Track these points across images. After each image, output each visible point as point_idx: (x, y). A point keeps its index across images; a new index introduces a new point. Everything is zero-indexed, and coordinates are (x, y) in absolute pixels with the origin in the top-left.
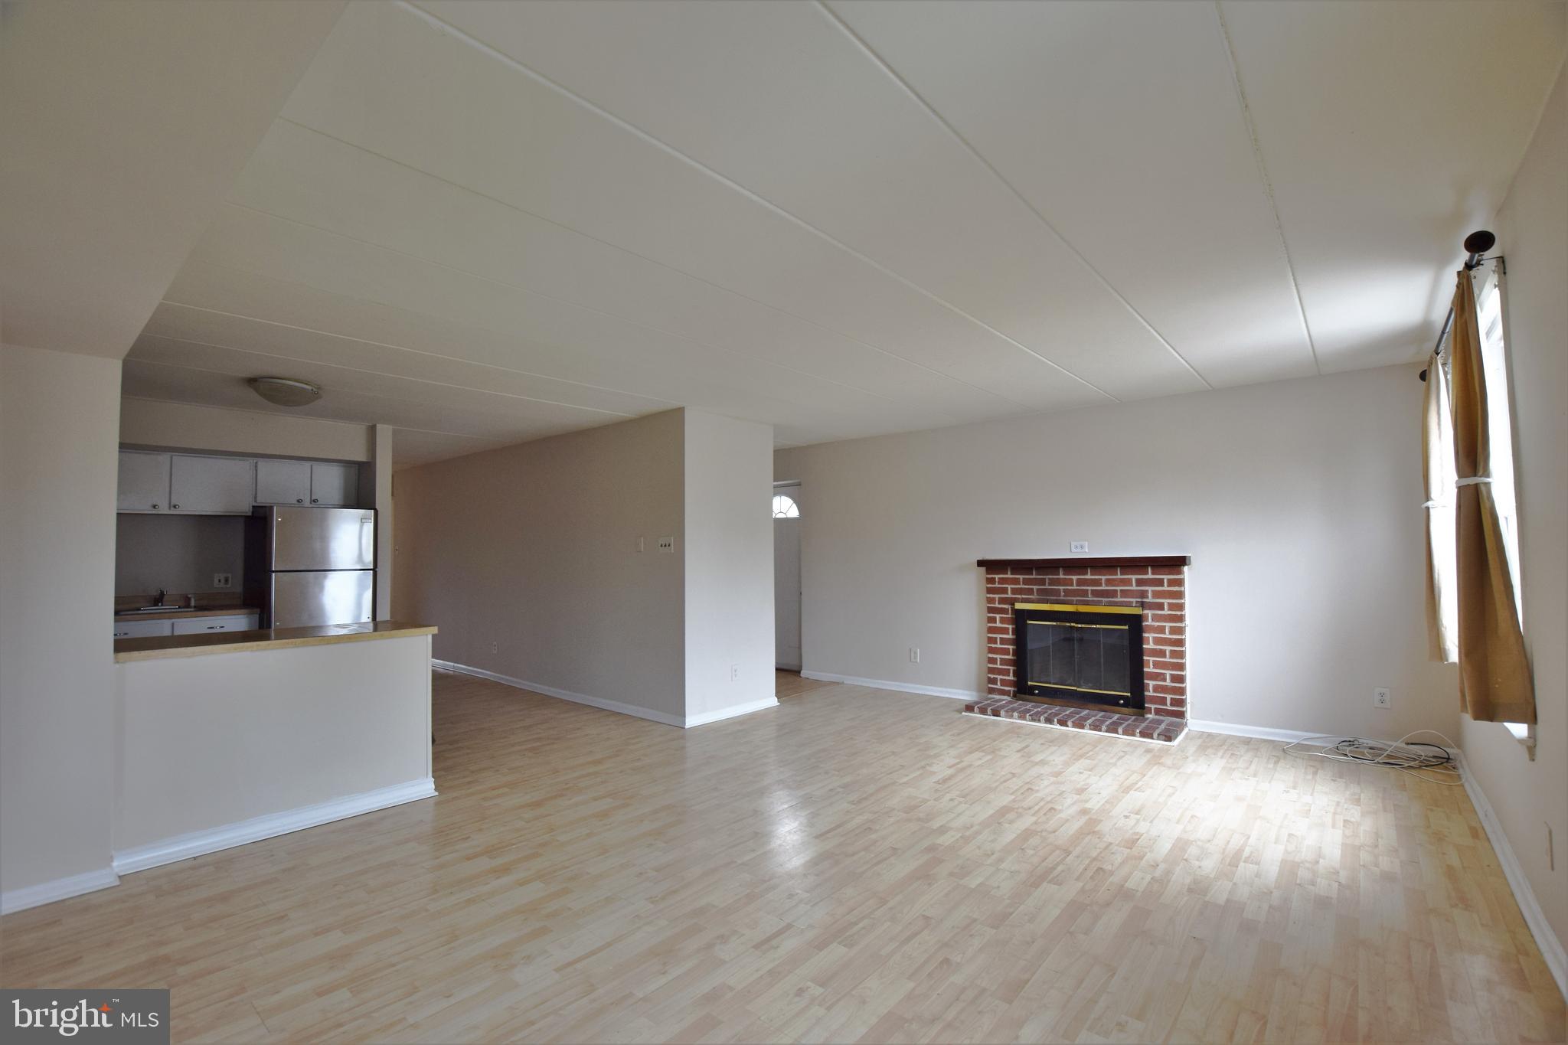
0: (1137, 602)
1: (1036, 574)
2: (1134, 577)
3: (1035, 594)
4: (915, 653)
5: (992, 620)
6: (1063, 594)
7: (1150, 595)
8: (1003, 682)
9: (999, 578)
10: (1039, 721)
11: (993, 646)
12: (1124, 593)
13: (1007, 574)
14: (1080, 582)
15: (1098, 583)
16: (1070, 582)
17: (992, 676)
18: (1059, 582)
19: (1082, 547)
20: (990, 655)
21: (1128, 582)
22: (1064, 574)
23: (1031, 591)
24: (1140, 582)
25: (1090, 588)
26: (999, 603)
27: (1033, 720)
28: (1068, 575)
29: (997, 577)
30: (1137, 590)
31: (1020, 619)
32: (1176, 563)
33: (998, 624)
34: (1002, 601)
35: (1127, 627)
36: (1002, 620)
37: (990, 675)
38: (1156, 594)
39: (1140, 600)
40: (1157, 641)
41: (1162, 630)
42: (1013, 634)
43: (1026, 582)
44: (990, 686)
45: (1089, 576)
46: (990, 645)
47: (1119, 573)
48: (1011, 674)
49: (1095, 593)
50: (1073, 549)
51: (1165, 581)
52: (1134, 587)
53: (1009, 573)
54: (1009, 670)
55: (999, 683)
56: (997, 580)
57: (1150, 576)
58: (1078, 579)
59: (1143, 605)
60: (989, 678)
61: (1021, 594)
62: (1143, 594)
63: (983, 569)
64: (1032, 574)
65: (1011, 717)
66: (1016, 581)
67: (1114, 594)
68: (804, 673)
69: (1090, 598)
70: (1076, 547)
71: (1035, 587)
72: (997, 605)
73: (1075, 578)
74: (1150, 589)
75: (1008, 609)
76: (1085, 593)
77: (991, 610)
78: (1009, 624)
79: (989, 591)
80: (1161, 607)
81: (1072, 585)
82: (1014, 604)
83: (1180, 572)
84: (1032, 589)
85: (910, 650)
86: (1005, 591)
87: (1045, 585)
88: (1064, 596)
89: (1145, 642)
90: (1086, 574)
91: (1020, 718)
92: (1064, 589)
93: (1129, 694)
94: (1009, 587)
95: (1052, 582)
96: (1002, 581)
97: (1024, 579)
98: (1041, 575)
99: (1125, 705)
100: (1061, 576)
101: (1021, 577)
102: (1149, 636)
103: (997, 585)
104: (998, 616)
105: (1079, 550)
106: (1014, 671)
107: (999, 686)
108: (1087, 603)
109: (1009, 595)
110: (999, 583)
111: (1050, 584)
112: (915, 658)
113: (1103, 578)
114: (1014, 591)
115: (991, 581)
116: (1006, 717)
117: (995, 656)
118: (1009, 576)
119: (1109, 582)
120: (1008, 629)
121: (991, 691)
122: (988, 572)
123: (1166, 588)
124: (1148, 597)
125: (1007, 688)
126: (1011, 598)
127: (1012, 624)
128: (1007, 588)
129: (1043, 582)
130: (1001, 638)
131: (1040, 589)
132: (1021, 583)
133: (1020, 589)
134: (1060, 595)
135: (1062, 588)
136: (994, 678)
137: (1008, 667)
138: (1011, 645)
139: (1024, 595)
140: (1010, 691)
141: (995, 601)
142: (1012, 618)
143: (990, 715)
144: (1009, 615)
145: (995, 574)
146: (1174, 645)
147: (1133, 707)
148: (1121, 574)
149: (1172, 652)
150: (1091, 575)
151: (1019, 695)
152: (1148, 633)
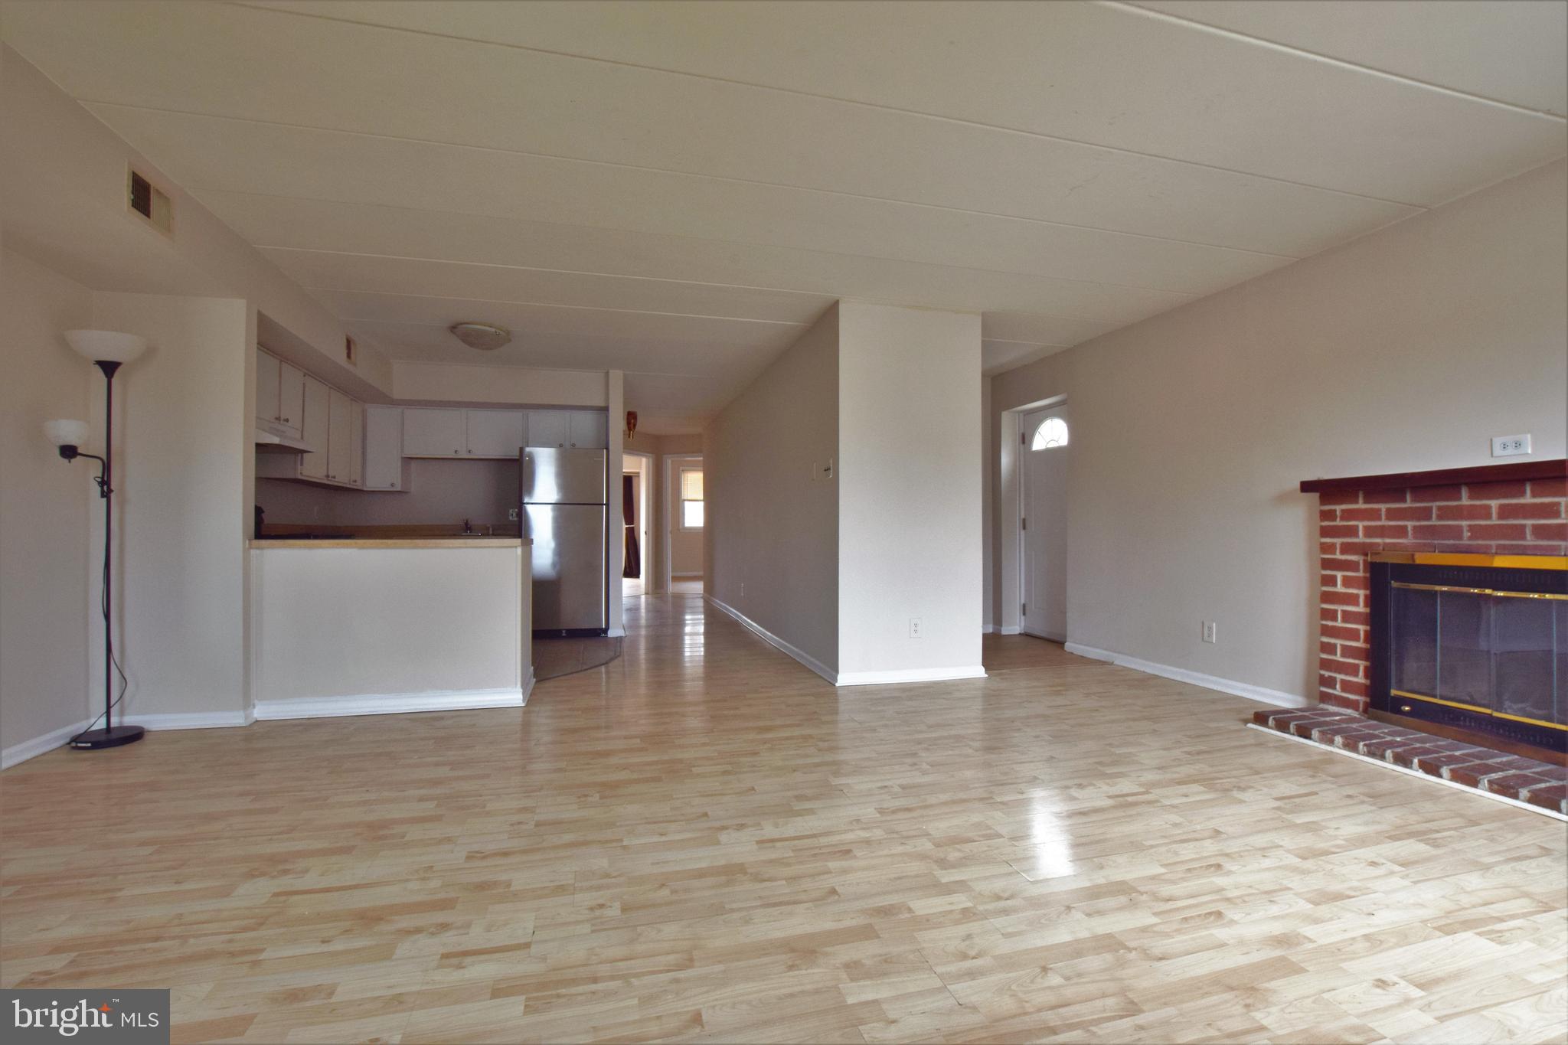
1: (1413, 501)
3: (1410, 535)
4: (1210, 628)
5: (1330, 581)
6: (1466, 534)
8: (1347, 686)
9: (1343, 511)
10: (1382, 757)
11: (1330, 623)
13: (1357, 502)
14: (1507, 512)
15: (1549, 511)
16: (1483, 512)
17: (1327, 674)
18: (1459, 513)
19: (1517, 445)
20: (1325, 639)
22: (1470, 498)
23: (1400, 531)
25: (1529, 522)
26: (1342, 553)
27: (1371, 754)
28: (1480, 499)
29: (1339, 508)
31: (1381, 579)
33: (1340, 588)
34: (1346, 549)
36: (1347, 582)
37: (1322, 672)
42: (1366, 606)
43: (1392, 515)
44: (1323, 689)
45: (1528, 500)
46: (1324, 622)
48: (1361, 673)
49: (1543, 532)
50: (1498, 449)
53: (1361, 500)
54: (1357, 666)
55: (1338, 686)
56: (1338, 514)
58: (1502, 506)
60: (1322, 676)
61: (1382, 536)
63: (1315, 497)
64: (1404, 500)
65: (1331, 742)
66: (1375, 515)
68: (1069, 646)
69: (1530, 542)
70: (1504, 446)
71: (1410, 524)
72: (1338, 556)
73: (1495, 503)
75: (1358, 563)
76: (1518, 532)
77: (1327, 564)
78: (1359, 588)
79: (1325, 532)
81: (1488, 517)
82: (1369, 555)
84: (1405, 527)
85: (1203, 623)
86: (1352, 531)
87: (1429, 518)
88: (1470, 538)
90: (1520, 495)
91: (1347, 746)
92: (1470, 526)
94: (1361, 525)
95: (1444, 514)
96: (1348, 515)
97: (1388, 510)
98: (1419, 502)
100: (1465, 502)
101: (1383, 507)
103: (1338, 523)
104: (1339, 575)
105: (1509, 451)
106: (1366, 669)
107: (1337, 691)
108: (1520, 551)
109: (1361, 539)
110: (1342, 519)
111: (1440, 517)
112: (1210, 635)
113: (1564, 501)
114: (1369, 532)
115: (1326, 515)
116: (1322, 740)
117: (1332, 641)
120: (1357, 596)
121: (1325, 698)
122: (1324, 500)
125: (1352, 697)
126: (1364, 544)
127: (1366, 588)
128: (1357, 526)
129: (1426, 514)
130: (1344, 612)
131: (1421, 527)
132: (1383, 517)
133: (1383, 527)
134: (1460, 537)
135: (1464, 523)
136: (1330, 677)
137: (1356, 662)
138: (1362, 624)
139: (1389, 537)
140: (1357, 702)
141: (1335, 548)
142: (1365, 577)
143: (1293, 734)
144: (1361, 574)
145: (1334, 504)
150: (1533, 497)
151: (1371, 711)
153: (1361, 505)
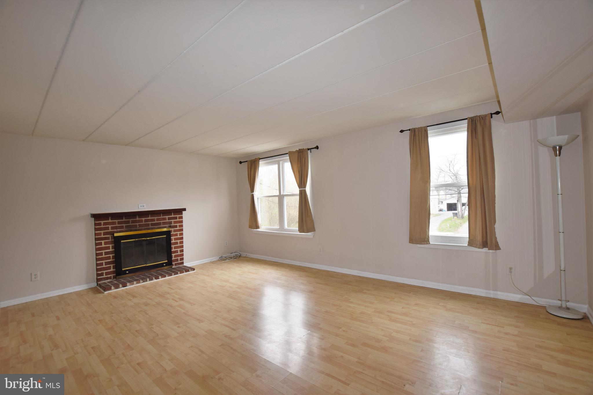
0: (168, 226)
1: (125, 219)
2: (167, 217)
3: (124, 228)
4: (36, 275)
5: (99, 244)
6: (138, 226)
7: (173, 223)
8: (107, 273)
11: (100, 257)
12: (164, 223)
13: (109, 220)
14: (146, 221)
15: (153, 220)
16: (142, 221)
18: (136, 221)
19: (143, 206)
20: (99, 262)
21: (165, 219)
22: (139, 218)
23: (122, 227)
24: (169, 219)
25: (150, 223)
26: (104, 235)
28: (140, 218)
30: (168, 222)
31: (117, 241)
32: (180, 211)
33: (103, 246)
34: (106, 234)
35: (165, 236)
36: (105, 243)
37: (98, 272)
38: (175, 222)
39: (169, 225)
40: (175, 239)
41: (176, 235)
42: (113, 249)
43: (119, 223)
44: (98, 278)
45: (150, 218)
46: (98, 257)
47: (162, 216)
48: (112, 268)
49: (152, 224)
50: (140, 207)
51: (178, 217)
52: (167, 221)
53: (110, 219)
54: (111, 266)
55: (104, 275)
56: (102, 224)
57: (173, 216)
58: (145, 220)
59: (170, 227)
60: (98, 274)
61: (116, 229)
62: (171, 223)
64: (123, 219)
65: (133, 284)
66: (114, 223)
67: (160, 224)
69: (150, 227)
70: (141, 206)
71: (124, 225)
72: (102, 236)
73: (143, 219)
74: (173, 221)
75: (109, 237)
76: (148, 225)
77: (98, 239)
78: (110, 244)
79: (97, 229)
80: (176, 227)
81: (142, 222)
82: (114, 235)
83: (182, 214)
85: (31, 274)
86: (108, 228)
87: (129, 223)
88: (139, 227)
89: (171, 240)
90: (149, 217)
91: (137, 283)
92: (139, 224)
93: (167, 261)
94: (110, 226)
95: (133, 222)
96: (105, 224)
98: (127, 219)
99: (166, 266)
100: (138, 219)
101: (117, 221)
102: (173, 238)
103: (102, 226)
104: (103, 242)
105: (142, 207)
106: (113, 266)
108: (149, 229)
109: (110, 230)
111: (132, 223)
112: (35, 278)
113: (156, 218)
114: (112, 228)
115: (97, 224)
117: (101, 262)
118: (110, 221)
119: (158, 220)
120: (109, 247)
121: (100, 280)
122: (96, 220)
123: (178, 220)
125: (109, 276)
126: (111, 232)
127: (112, 244)
128: (109, 227)
129: (128, 222)
130: (105, 252)
131: (127, 225)
132: (117, 224)
133: (116, 226)
134: (137, 227)
135: (138, 224)
136: (101, 273)
137: (110, 265)
138: (111, 254)
139: (119, 229)
140: (111, 276)
141: (101, 234)
142: (112, 241)
143: (121, 288)
144: (110, 240)
145: (101, 221)
146: (180, 240)
147: (168, 265)
148: (163, 216)
149: (180, 242)
150: (151, 217)
151: (117, 277)
152: (172, 237)
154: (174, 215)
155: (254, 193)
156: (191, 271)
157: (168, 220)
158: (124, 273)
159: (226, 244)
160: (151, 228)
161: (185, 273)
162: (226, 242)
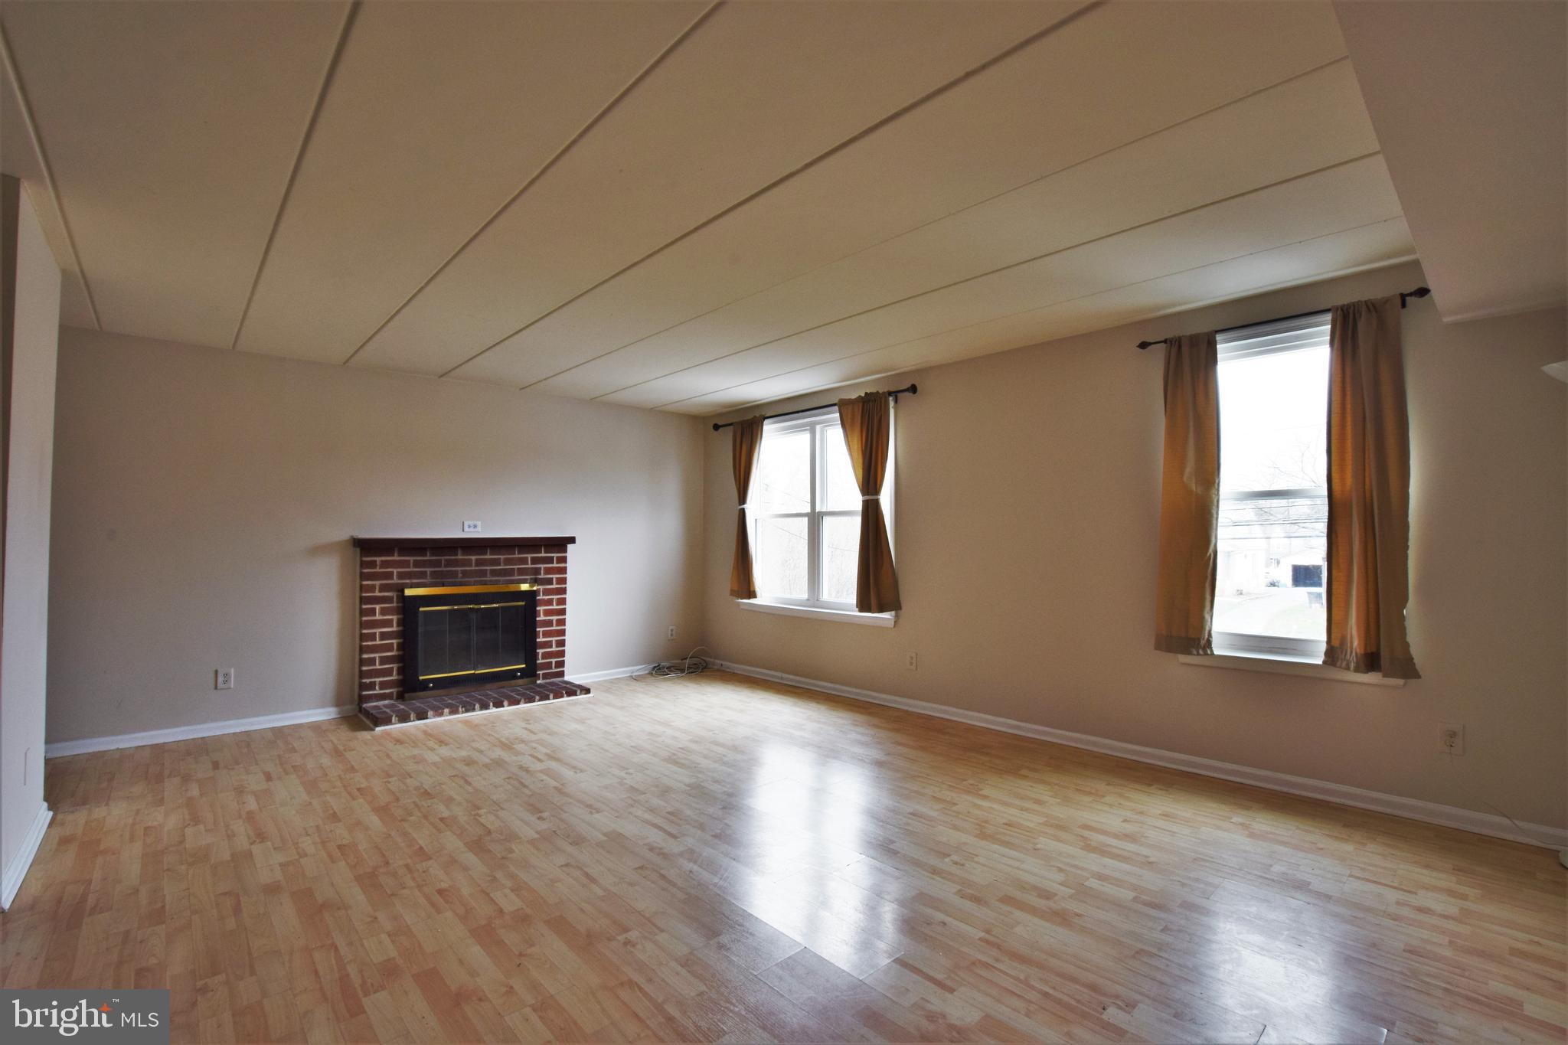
0: (531, 579)
1: (431, 555)
2: (529, 556)
3: (428, 577)
4: (226, 675)
5: (370, 612)
6: (460, 575)
7: (542, 572)
8: (384, 685)
11: (370, 643)
12: (521, 572)
13: (393, 556)
14: (479, 563)
15: (496, 562)
16: (468, 563)
17: (368, 681)
18: (456, 563)
19: (475, 526)
20: (366, 655)
21: (524, 561)
22: (463, 555)
23: (423, 575)
24: (535, 561)
25: (488, 568)
26: (380, 592)
28: (467, 555)
29: (377, 559)
30: (532, 568)
32: (561, 544)
33: (377, 617)
34: (383, 588)
35: (523, 603)
36: (383, 612)
37: (364, 681)
38: (548, 571)
39: (533, 577)
40: (547, 613)
41: (550, 602)
42: (398, 626)
43: (417, 564)
44: (361, 694)
45: (488, 557)
47: (516, 552)
48: (395, 673)
49: (494, 573)
50: (466, 529)
51: (555, 559)
52: (530, 566)
53: (396, 554)
54: (392, 668)
55: (377, 687)
56: (378, 563)
57: (543, 555)
58: (477, 560)
59: (536, 581)
61: (409, 578)
62: (537, 571)
63: (356, 551)
64: (426, 555)
66: (406, 564)
67: (511, 572)
69: (489, 578)
70: (469, 527)
71: (429, 570)
72: (377, 594)
73: (474, 558)
74: (542, 566)
75: (393, 597)
76: (483, 573)
77: (366, 600)
78: (393, 615)
79: (364, 576)
80: (550, 582)
81: (471, 565)
82: (402, 591)
83: (565, 551)
84: (426, 572)
85: (216, 672)
86: (389, 576)
87: (440, 566)
88: (462, 578)
89: (537, 615)
90: (486, 554)
92: (462, 571)
93: (524, 666)
94: (395, 571)
95: (449, 563)
96: (384, 564)
97: (414, 561)
98: (436, 556)
99: (521, 677)
100: (460, 557)
101: (411, 559)
102: (540, 609)
103: (378, 570)
104: (377, 607)
105: (472, 529)
106: (398, 668)
107: (377, 691)
108: (485, 583)
109: (395, 580)
110: (380, 567)
111: (446, 566)
112: (224, 682)
113: (502, 557)
114: (401, 576)
115: (363, 564)
117: (372, 655)
119: (508, 562)
120: (392, 620)
121: (366, 699)
122: (365, 553)
123: (554, 565)
124: (540, 574)
125: (387, 691)
126: (398, 584)
127: (398, 614)
128: (393, 572)
129: (438, 564)
130: (381, 633)
131: (435, 572)
132: (411, 566)
133: (410, 572)
134: (457, 577)
135: (459, 569)
136: (371, 682)
137: (391, 666)
138: (395, 639)
139: (415, 579)
140: (392, 693)
141: (375, 588)
142: (398, 607)
143: (414, 721)
144: (395, 605)
145: (376, 556)
146: (559, 615)
147: (527, 677)
148: (519, 553)
149: (557, 620)
150: (490, 555)
151: (406, 695)
152: (540, 606)
153: (396, 558)
154: (545, 553)
155: (745, 506)
156: (580, 694)
157: (532, 564)
158: (424, 686)
159: (672, 635)
160: (491, 581)
161: (566, 699)
162: (672, 630)
